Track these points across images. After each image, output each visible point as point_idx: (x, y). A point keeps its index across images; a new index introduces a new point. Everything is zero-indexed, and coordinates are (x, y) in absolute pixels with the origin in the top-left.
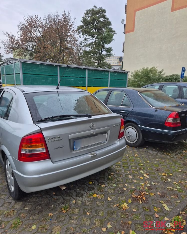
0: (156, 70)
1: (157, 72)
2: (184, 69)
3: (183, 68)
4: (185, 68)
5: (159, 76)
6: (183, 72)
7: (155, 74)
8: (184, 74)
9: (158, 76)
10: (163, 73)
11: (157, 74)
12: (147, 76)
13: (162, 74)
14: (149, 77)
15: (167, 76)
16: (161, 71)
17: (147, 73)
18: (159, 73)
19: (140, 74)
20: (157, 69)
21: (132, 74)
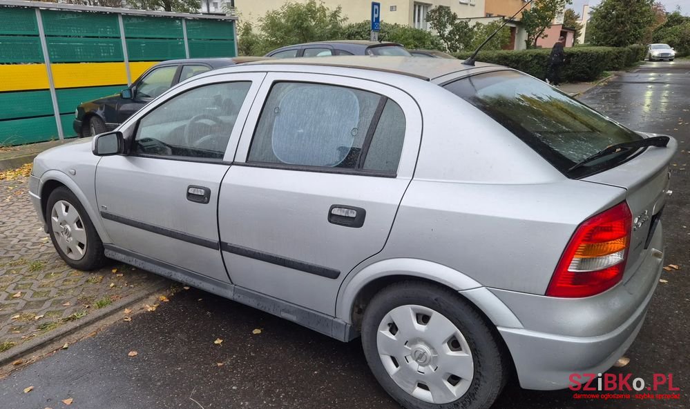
0: (323, 10)
1: (328, 13)
2: (376, 7)
3: (374, 4)
4: (378, 5)
5: (334, 27)
6: (376, 16)
7: (321, 21)
8: (378, 19)
9: (330, 26)
10: (342, 16)
11: (328, 19)
12: (299, 27)
13: (338, 18)
14: (307, 29)
15: (350, 26)
16: (336, 12)
17: (298, 18)
18: (331, 17)
19: (283, 21)
20: (325, 6)
21: (261, 23)
